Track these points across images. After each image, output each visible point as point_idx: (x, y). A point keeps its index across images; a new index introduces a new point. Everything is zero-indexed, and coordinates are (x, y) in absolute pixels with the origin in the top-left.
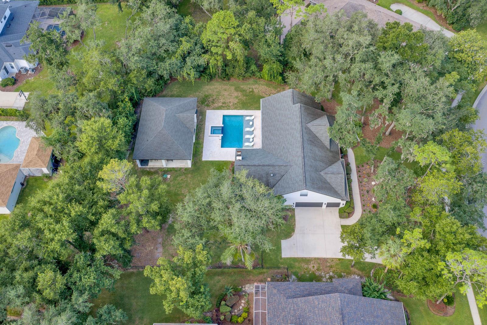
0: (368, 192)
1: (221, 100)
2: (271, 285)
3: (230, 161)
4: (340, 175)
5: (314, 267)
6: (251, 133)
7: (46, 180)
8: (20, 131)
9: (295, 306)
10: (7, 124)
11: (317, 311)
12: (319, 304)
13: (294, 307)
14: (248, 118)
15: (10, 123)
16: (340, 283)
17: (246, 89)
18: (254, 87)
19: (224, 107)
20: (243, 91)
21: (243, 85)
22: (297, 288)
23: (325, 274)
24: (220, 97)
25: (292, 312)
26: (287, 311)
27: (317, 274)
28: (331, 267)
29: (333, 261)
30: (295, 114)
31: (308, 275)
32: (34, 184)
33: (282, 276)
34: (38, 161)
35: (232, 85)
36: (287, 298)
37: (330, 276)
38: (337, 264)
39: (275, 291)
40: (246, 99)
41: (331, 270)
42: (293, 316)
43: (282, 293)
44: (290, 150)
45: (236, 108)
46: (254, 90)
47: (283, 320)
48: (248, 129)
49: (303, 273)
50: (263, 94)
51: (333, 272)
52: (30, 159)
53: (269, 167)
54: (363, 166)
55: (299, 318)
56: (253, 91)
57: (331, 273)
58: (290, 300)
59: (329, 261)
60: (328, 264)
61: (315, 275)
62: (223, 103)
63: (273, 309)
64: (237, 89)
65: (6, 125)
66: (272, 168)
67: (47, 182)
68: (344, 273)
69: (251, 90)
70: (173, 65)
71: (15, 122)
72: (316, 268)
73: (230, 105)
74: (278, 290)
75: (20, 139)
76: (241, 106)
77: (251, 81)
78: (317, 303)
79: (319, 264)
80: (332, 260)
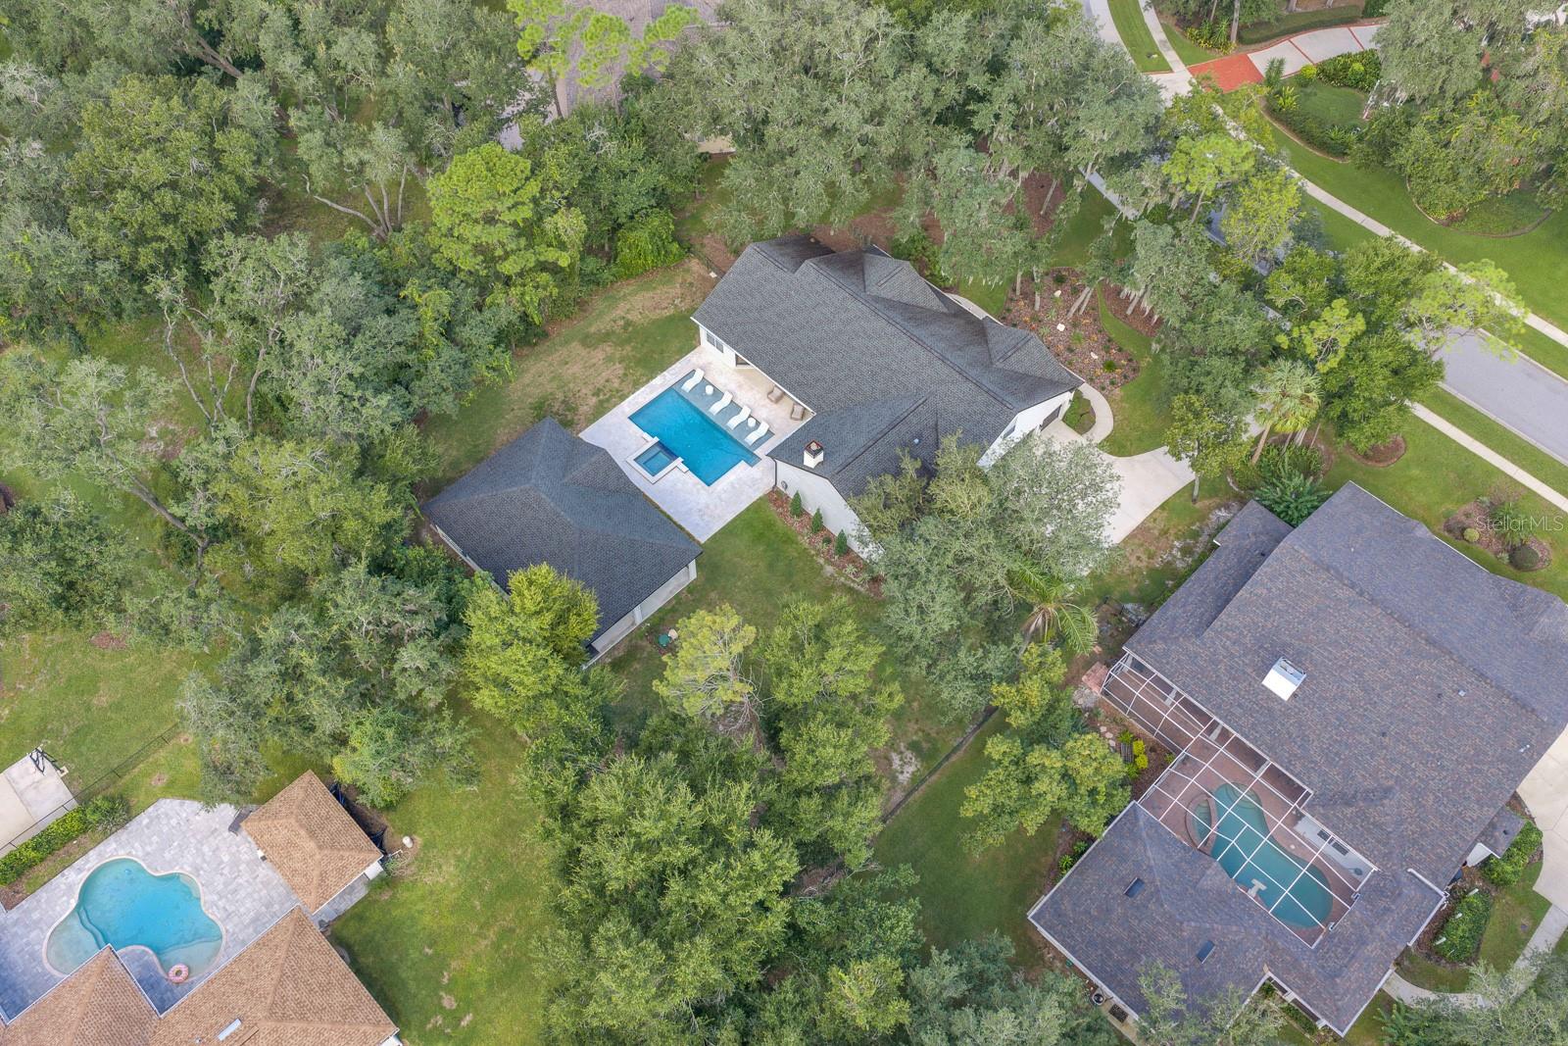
0: (1070, 350)
1: (584, 391)
2: (1139, 642)
3: (760, 498)
4: (1031, 343)
5: (1138, 558)
6: (734, 408)
7: (386, 897)
8: (148, 854)
9: (1230, 634)
10: (80, 870)
11: (1280, 605)
12: (1269, 590)
13: (1228, 637)
14: (688, 386)
15: (91, 861)
16: (1236, 536)
17: (608, 327)
18: (620, 312)
19: (608, 400)
20: (605, 337)
21: (590, 325)
22: (1184, 606)
23: (1170, 554)
24: (571, 385)
25: (1236, 650)
26: (1224, 657)
27: (1157, 563)
28: (1166, 533)
29: (1155, 520)
30: (820, 289)
31: (1147, 582)
32: (366, 930)
33: (1108, 623)
34: (342, 858)
35: (567, 342)
36: (1198, 636)
37: (1181, 550)
38: (1169, 519)
39: (1160, 646)
40: (634, 348)
41: (1171, 538)
42: (1245, 655)
43: (1177, 638)
44: (894, 366)
45: (637, 385)
46: (629, 317)
47: (1234, 679)
48: (716, 408)
49: (1135, 586)
50: (658, 311)
51: (1178, 539)
52: (316, 873)
53: (897, 428)
54: (1009, 310)
55: (1261, 647)
56: (628, 323)
57: (1176, 543)
58: (1209, 633)
59: (1151, 525)
60: (1156, 533)
61: (1157, 570)
62: (596, 394)
63: (1193, 678)
64: (588, 341)
65: (85, 875)
66: (903, 428)
67: (393, 897)
68: (1193, 524)
69: (622, 323)
70: (450, 367)
71: (101, 847)
72: (1144, 557)
73: (616, 385)
74: (1164, 639)
75: (176, 870)
76: (640, 371)
77: (599, 303)
78: (1265, 591)
79: (1142, 545)
80: (1152, 517)
